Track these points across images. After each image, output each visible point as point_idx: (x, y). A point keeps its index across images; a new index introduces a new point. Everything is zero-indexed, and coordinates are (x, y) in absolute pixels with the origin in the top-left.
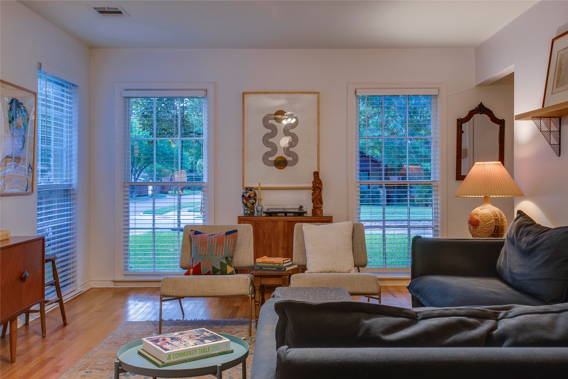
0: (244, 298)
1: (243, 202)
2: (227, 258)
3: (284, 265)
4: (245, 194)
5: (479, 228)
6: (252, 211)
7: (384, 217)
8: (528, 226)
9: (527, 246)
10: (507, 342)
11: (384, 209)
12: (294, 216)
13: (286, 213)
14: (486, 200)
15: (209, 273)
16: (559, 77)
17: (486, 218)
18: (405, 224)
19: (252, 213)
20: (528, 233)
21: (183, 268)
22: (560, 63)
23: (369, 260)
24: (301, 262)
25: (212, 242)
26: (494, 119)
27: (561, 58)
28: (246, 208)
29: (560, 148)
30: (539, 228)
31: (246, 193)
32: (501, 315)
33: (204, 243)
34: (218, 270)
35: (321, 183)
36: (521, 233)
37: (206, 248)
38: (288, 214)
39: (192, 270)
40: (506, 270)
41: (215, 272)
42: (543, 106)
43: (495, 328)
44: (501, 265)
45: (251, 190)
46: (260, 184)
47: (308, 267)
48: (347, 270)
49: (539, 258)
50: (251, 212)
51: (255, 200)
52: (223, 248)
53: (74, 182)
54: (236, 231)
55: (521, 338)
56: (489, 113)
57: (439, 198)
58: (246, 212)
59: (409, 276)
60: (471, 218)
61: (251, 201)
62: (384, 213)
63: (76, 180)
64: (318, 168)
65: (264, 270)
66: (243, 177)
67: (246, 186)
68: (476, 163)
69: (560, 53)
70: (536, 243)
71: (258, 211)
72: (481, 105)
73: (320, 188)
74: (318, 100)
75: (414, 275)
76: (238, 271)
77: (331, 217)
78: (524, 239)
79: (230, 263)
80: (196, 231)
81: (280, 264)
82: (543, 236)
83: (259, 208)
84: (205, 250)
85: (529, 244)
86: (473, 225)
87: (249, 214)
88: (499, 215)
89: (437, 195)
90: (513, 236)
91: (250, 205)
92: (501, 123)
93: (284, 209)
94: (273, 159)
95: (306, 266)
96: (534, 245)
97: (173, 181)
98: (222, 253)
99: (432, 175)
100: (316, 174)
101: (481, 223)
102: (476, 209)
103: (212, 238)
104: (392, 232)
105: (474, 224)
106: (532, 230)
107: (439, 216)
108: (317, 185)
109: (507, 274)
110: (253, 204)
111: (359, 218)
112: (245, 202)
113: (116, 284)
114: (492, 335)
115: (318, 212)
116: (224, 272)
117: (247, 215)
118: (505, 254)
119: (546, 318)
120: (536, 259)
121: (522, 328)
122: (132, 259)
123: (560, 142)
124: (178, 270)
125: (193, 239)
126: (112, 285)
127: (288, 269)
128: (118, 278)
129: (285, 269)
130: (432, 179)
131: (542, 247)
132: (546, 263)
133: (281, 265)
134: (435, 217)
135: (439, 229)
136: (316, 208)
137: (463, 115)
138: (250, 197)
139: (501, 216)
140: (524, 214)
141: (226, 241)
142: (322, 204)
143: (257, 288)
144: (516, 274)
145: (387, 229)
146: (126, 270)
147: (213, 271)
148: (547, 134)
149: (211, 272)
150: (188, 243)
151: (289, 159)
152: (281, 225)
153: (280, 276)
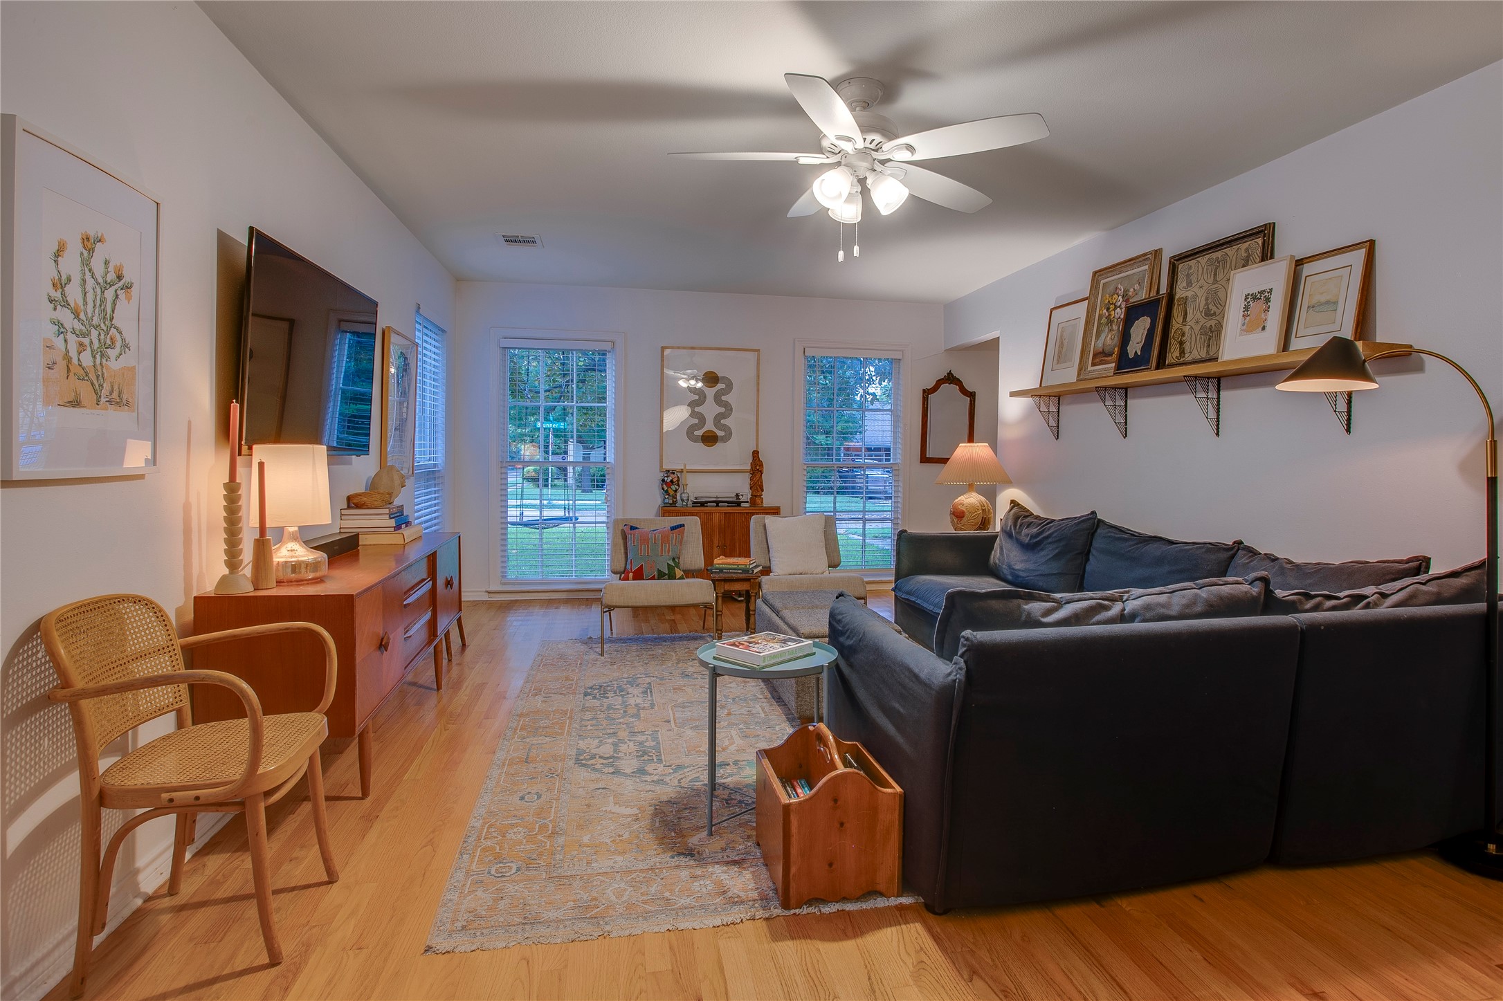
0: (707, 606)
1: (663, 489)
2: (674, 559)
3: (751, 566)
4: (666, 479)
5: (965, 519)
6: (675, 500)
7: (835, 508)
8: (1026, 517)
9: (1030, 540)
10: (1137, 620)
11: (835, 498)
12: (728, 506)
13: (717, 503)
14: (971, 487)
15: (653, 578)
16: (1060, 352)
17: (973, 508)
18: (859, 516)
19: (675, 502)
20: (1029, 525)
21: (614, 572)
22: (1062, 336)
23: (842, 559)
24: (764, 563)
25: (655, 539)
26: (964, 391)
27: (1062, 332)
28: (666, 497)
29: (1058, 431)
30: (1040, 520)
31: (667, 477)
32: (1125, 598)
33: (644, 540)
34: (665, 574)
35: (761, 465)
36: (1021, 525)
37: (648, 546)
38: (720, 504)
39: (631, 575)
40: (1004, 566)
41: (661, 576)
42: (1041, 385)
43: (1124, 610)
44: (997, 561)
45: (674, 473)
46: (685, 466)
47: (773, 568)
48: (820, 572)
49: (1048, 552)
50: (673, 501)
51: (679, 485)
52: (669, 546)
53: (441, 461)
54: (683, 525)
55: (1148, 615)
56: (957, 382)
57: (900, 484)
58: (667, 501)
59: (893, 578)
60: (955, 507)
61: (674, 487)
62: (835, 503)
63: (443, 458)
64: (757, 445)
65: (725, 572)
66: (661, 456)
67: (666, 467)
68: (960, 445)
69: (1061, 326)
70: (1042, 536)
71: (683, 500)
72: (950, 374)
73: (761, 471)
74: (758, 360)
75: (899, 575)
76: (689, 574)
77: (779, 508)
78: (1025, 531)
79: (678, 565)
80: (631, 526)
81: (746, 565)
82: (1051, 527)
83: (685, 498)
84: (648, 549)
85: (1033, 537)
86: (957, 517)
87: (670, 504)
88: (985, 505)
89: (898, 481)
90: (1011, 528)
91: (672, 493)
92: (972, 395)
93: (717, 497)
94: (699, 433)
95: (770, 567)
96: (1040, 537)
97: (566, 460)
98: (669, 553)
99: (892, 456)
100: (756, 454)
101: (967, 515)
102: (959, 498)
103: (655, 534)
104: (845, 526)
105: (958, 515)
106: (1032, 522)
107: (900, 505)
108: (758, 468)
109: (1005, 570)
110: (676, 491)
111: (805, 508)
112: (666, 488)
113: (491, 595)
114: (1124, 614)
115: (758, 501)
116: (672, 576)
117: (669, 505)
118: (1001, 549)
119: (1163, 598)
120: (1042, 553)
121: (1148, 607)
122: (512, 562)
123: (1058, 424)
124: (607, 575)
125: (629, 536)
126: (485, 597)
127: (755, 571)
128: (493, 588)
129: (753, 571)
130: (891, 461)
131: (1050, 540)
132: (1057, 557)
133: (748, 567)
134: (894, 508)
135: (899, 522)
136: (756, 496)
137: (930, 386)
138: (672, 481)
139: (988, 506)
140: (1019, 504)
141: (673, 538)
142: (762, 491)
143: (719, 595)
144: (1020, 570)
145: (838, 522)
146: (504, 577)
147: (658, 575)
148: (1046, 414)
149: (656, 577)
150: (621, 542)
151: (720, 433)
152: (716, 518)
153: (748, 580)
